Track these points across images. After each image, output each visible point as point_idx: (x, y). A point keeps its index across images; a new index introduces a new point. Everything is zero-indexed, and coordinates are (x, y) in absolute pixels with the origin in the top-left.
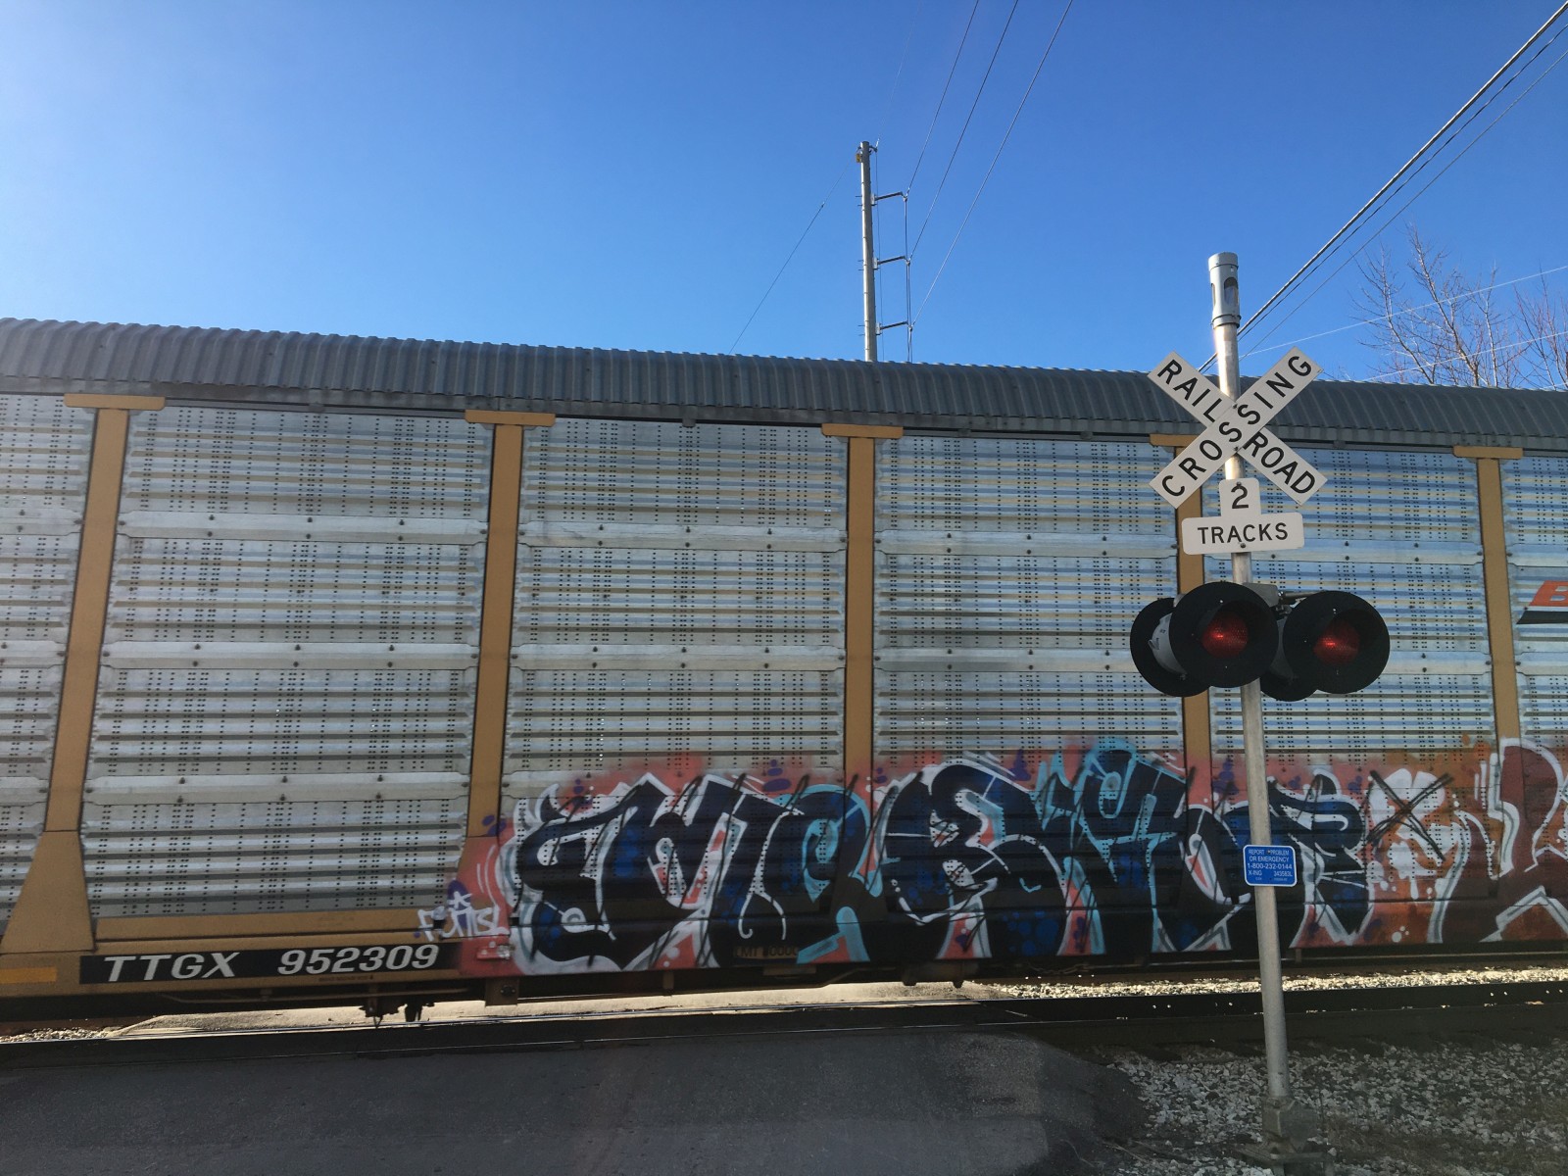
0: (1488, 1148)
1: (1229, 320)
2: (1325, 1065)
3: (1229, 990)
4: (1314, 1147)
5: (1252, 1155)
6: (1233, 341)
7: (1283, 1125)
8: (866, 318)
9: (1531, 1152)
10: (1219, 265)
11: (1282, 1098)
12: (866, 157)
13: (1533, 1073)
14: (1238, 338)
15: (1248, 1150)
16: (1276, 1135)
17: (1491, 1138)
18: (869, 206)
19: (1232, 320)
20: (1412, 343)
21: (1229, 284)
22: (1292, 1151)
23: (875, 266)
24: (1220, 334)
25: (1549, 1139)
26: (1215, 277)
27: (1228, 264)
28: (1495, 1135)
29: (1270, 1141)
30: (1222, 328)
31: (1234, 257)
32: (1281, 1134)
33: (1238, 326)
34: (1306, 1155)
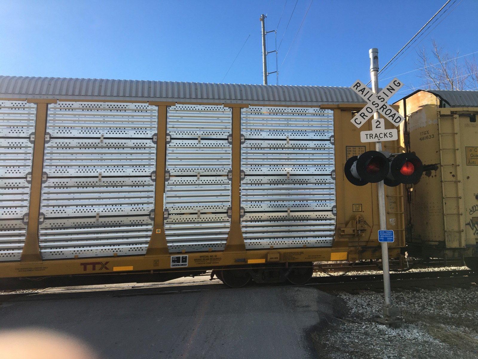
0: (450, 319)
1: (375, 69)
2: (402, 295)
3: (374, 273)
4: (398, 319)
5: (380, 321)
6: (376, 76)
7: (389, 313)
8: (264, 71)
9: (463, 319)
10: (372, 52)
11: (389, 304)
12: (263, 20)
13: (465, 296)
14: (378, 75)
15: (379, 320)
16: (387, 315)
17: (451, 316)
18: (264, 35)
19: (376, 69)
20: (433, 76)
21: (375, 58)
22: (391, 320)
23: (267, 54)
24: (372, 74)
25: (469, 316)
26: (371, 56)
27: (375, 52)
28: (453, 315)
29: (385, 317)
30: (373, 72)
31: (377, 49)
32: (388, 315)
33: (378, 71)
34: (396, 321)
